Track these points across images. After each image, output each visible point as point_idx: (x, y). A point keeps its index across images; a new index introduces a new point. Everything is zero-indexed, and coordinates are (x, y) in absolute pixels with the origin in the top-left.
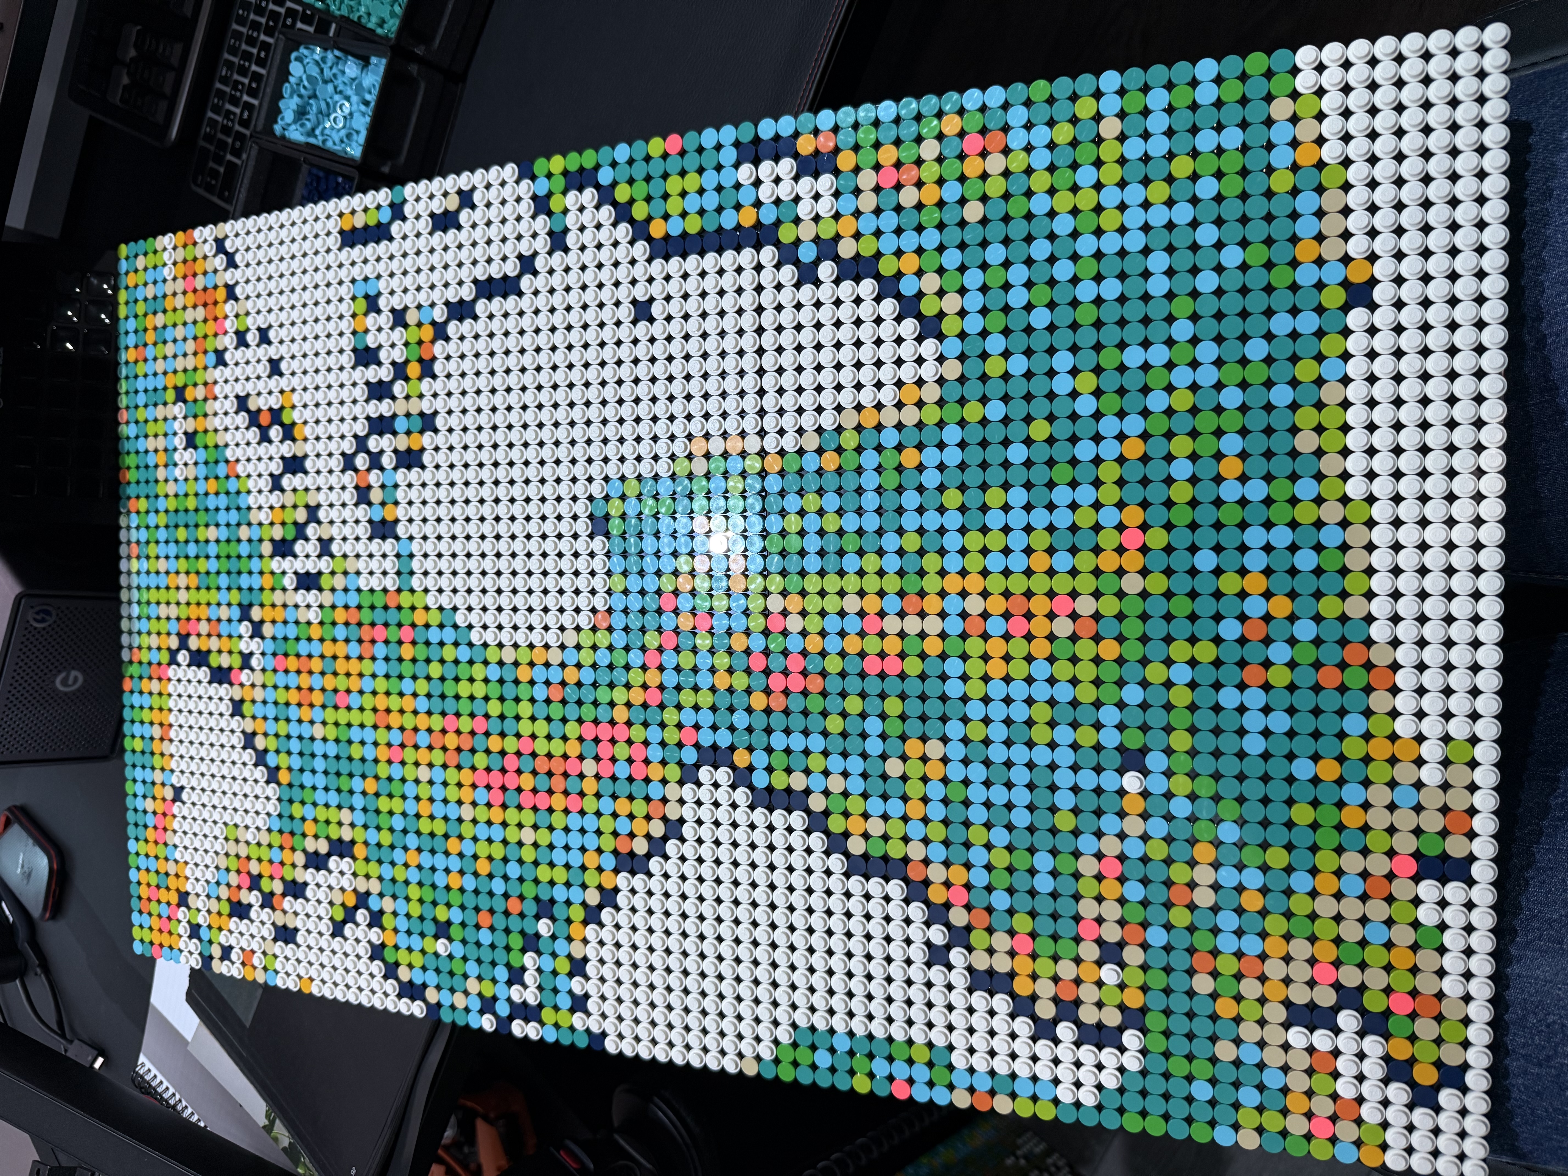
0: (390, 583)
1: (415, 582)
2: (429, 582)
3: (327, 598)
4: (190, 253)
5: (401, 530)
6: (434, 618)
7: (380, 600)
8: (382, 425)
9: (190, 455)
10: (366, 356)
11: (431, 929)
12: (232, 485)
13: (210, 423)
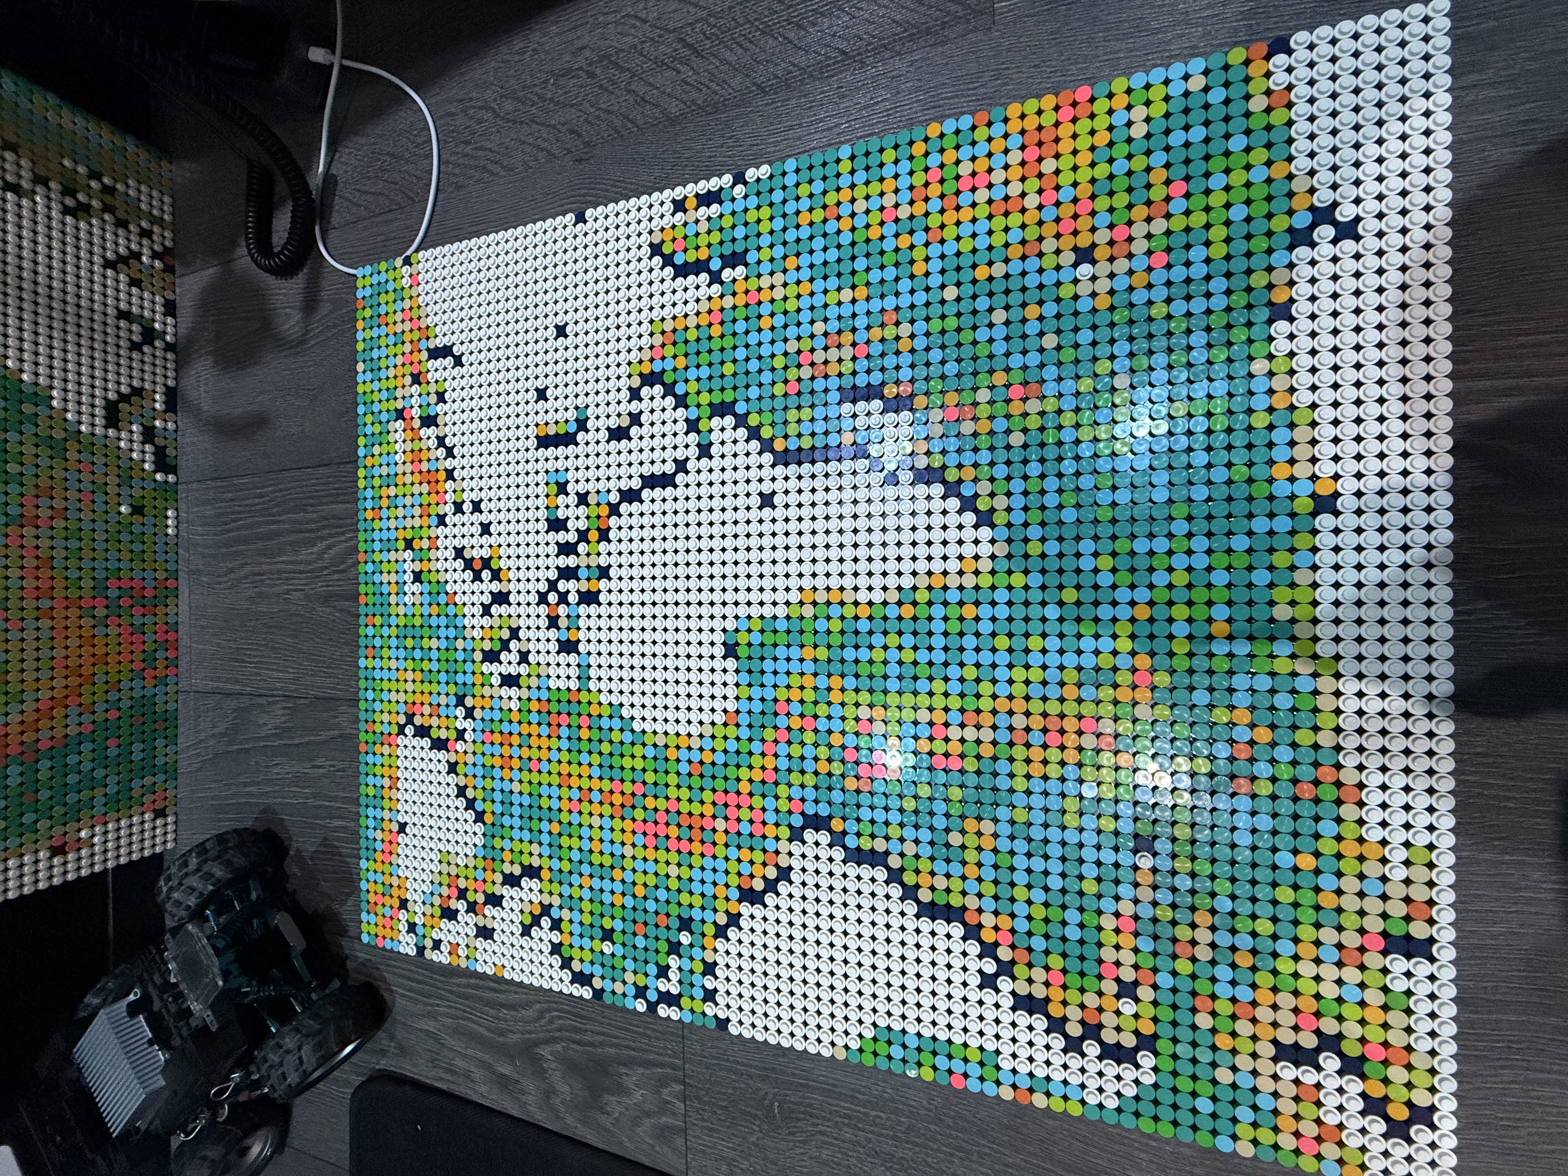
0: (573, 684)
1: (592, 685)
2: (603, 686)
3: (525, 693)
4: (417, 445)
5: (581, 648)
6: (606, 711)
7: (564, 697)
8: (568, 573)
9: (416, 588)
10: (557, 525)
11: (599, 933)
12: (451, 610)
13: (433, 566)
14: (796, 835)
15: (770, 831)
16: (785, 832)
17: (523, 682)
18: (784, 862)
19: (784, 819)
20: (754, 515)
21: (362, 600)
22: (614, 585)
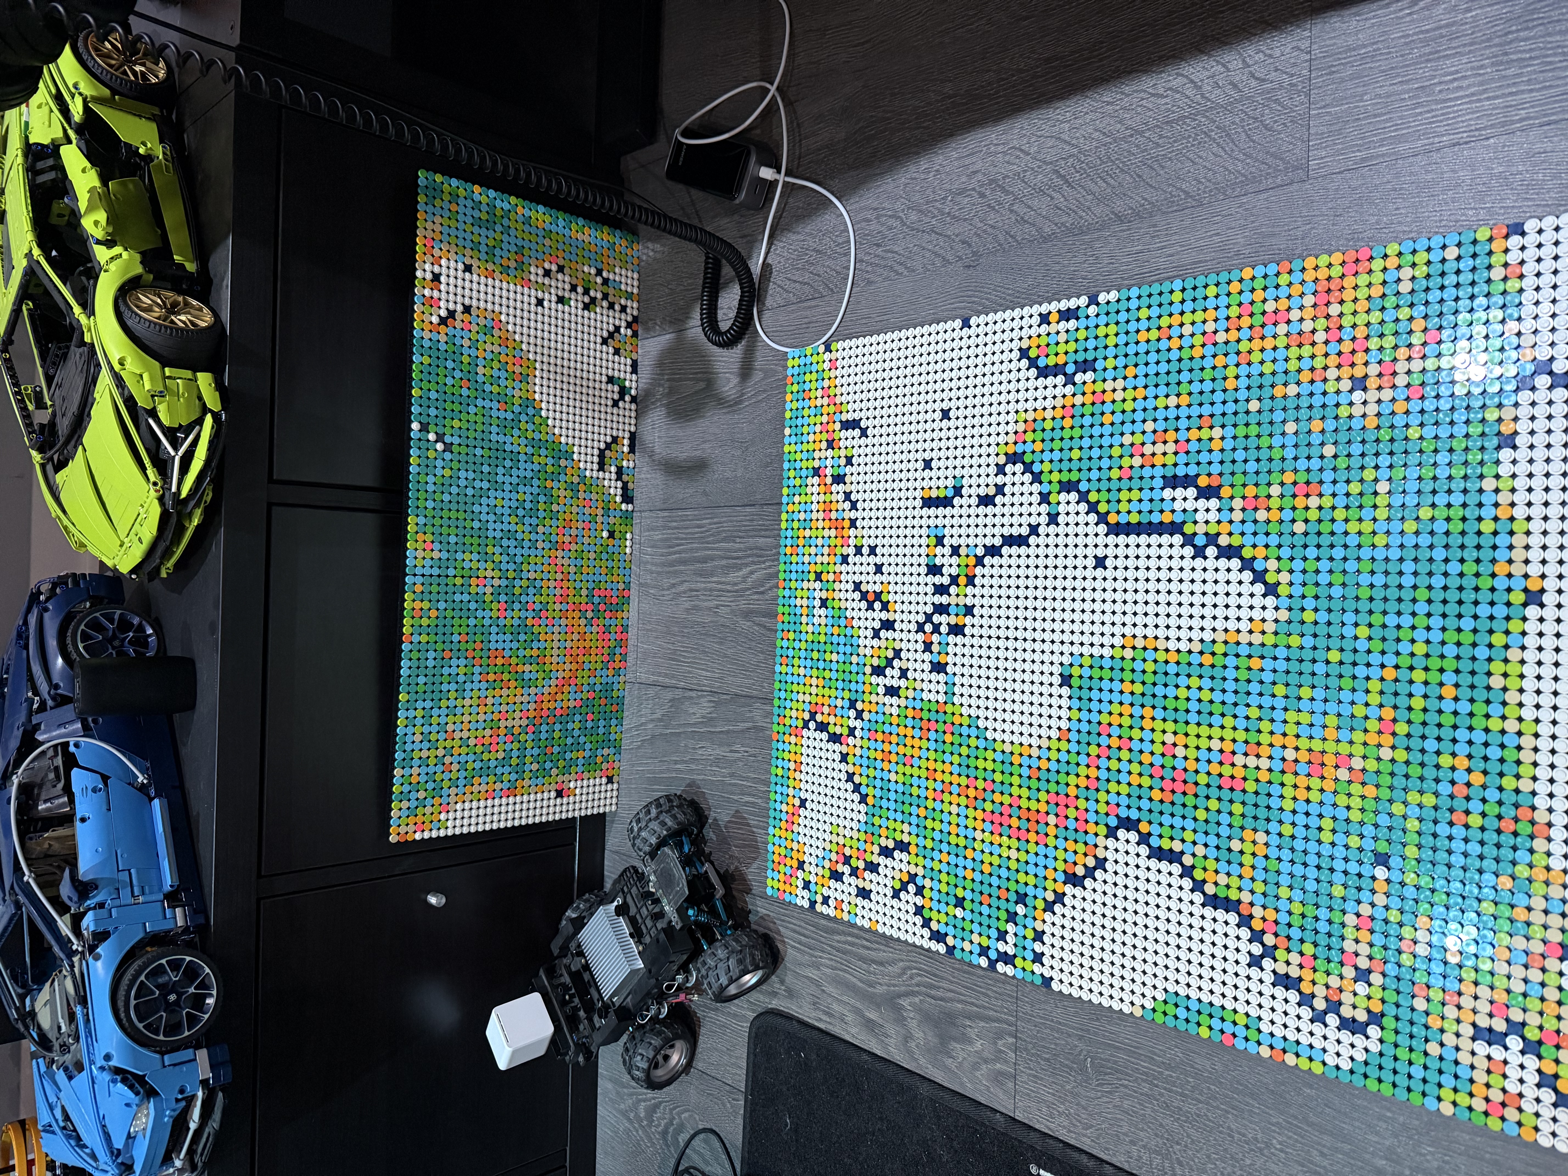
0: (941, 698)
1: (956, 699)
2: (965, 700)
3: (903, 704)
4: (828, 498)
5: (949, 669)
6: (966, 721)
7: (934, 707)
8: (941, 609)
9: (823, 612)
10: (934, 570)
11: (953, 901)
12: (849, 631)
13: (837, 595)
14: (1112, 833)
15: (1091, 828)
16: (1102, 830)
17: (902, 693)
18: (1100, 853)
19: (1102, 819)
20: (1089, 573)
21: (780, 618)
22: (976, 621)
